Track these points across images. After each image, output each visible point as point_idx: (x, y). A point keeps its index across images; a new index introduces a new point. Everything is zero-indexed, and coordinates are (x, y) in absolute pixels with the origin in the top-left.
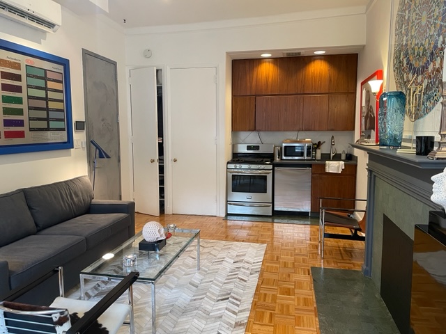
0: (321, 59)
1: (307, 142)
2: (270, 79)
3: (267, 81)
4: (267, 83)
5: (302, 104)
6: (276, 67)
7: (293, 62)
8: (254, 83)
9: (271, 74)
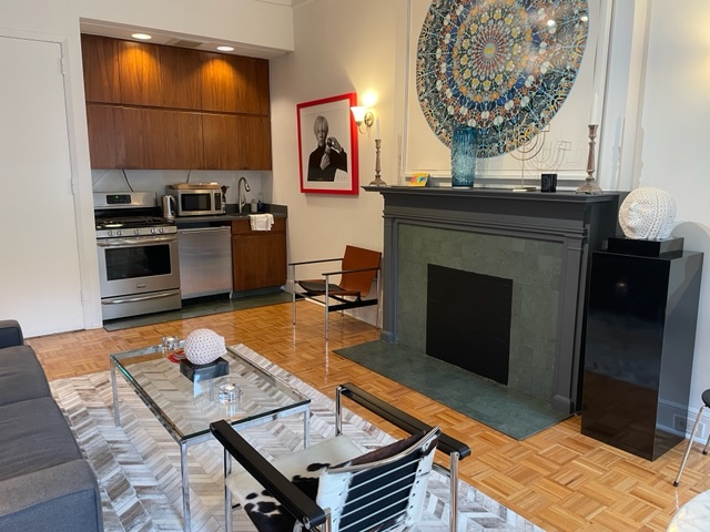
0: (222, 59)
1: (215, 188)
2: (146, 79)
3: (140, 83)
4: (141, 86)
5: (200, 126)
6: (153, 61)
7: (181, 57)
8: (116, 83)
9: (146, 71)
